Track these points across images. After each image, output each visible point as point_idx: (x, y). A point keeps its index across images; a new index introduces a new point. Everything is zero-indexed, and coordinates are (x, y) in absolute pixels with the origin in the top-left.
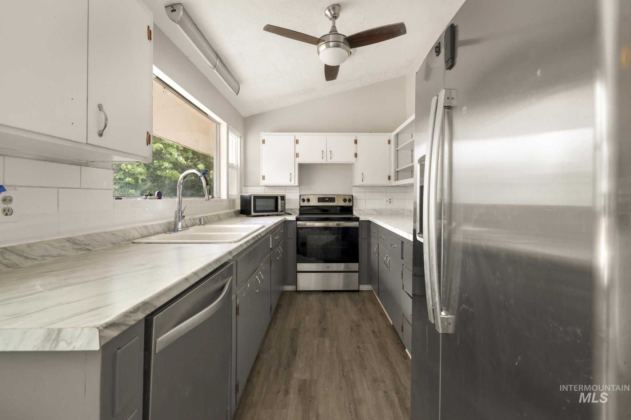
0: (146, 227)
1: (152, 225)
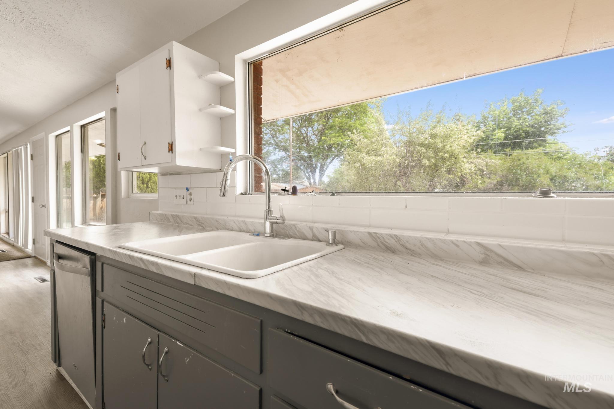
0: (244, 222)
1: (252, 222)
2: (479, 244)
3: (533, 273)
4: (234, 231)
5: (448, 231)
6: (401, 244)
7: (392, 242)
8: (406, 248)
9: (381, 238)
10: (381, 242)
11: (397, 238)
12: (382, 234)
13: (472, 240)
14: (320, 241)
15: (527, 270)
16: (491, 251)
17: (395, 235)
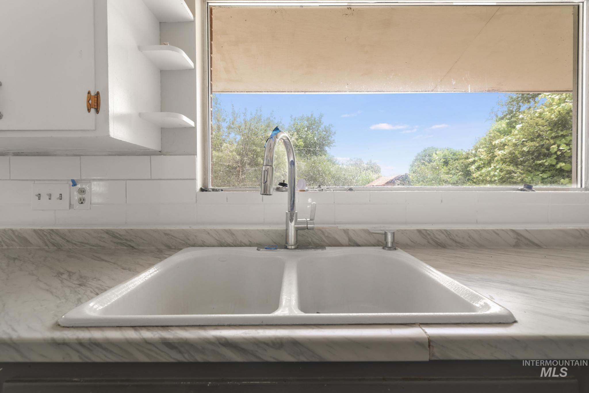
2: (513, 231)
3: (546, 248)
4: (208, 246)
5: (477, 222)
6: (451, 239)
7: (442, 237)
8: (456, 242)
9: (432, 235)
10: (431, 238)
11: (447, 233)
12: (432, 230)
13: (508, 228)
14: (358, 245)
15: (543, 247)
16: (521, 235)
17: (445, 230)
